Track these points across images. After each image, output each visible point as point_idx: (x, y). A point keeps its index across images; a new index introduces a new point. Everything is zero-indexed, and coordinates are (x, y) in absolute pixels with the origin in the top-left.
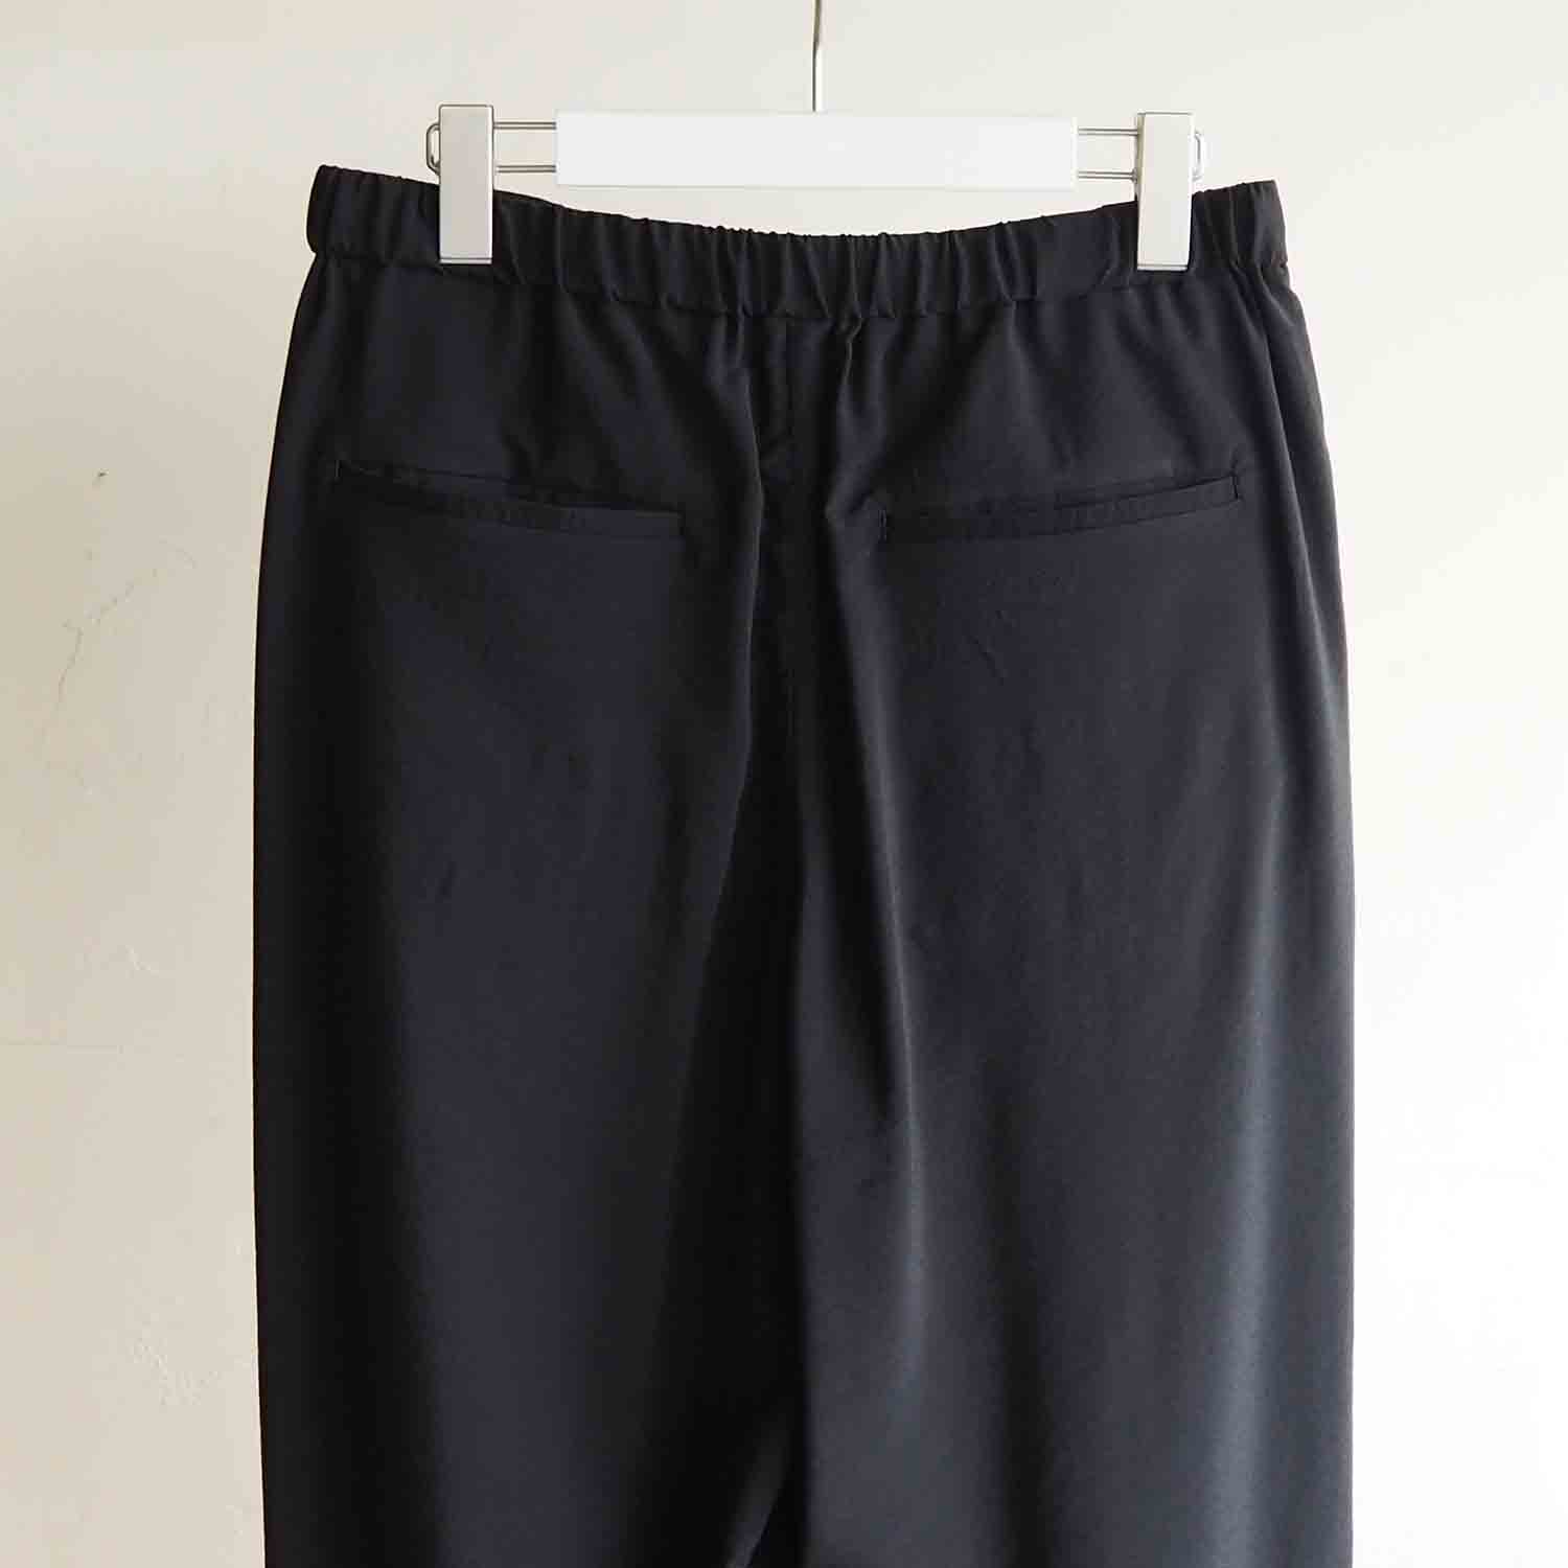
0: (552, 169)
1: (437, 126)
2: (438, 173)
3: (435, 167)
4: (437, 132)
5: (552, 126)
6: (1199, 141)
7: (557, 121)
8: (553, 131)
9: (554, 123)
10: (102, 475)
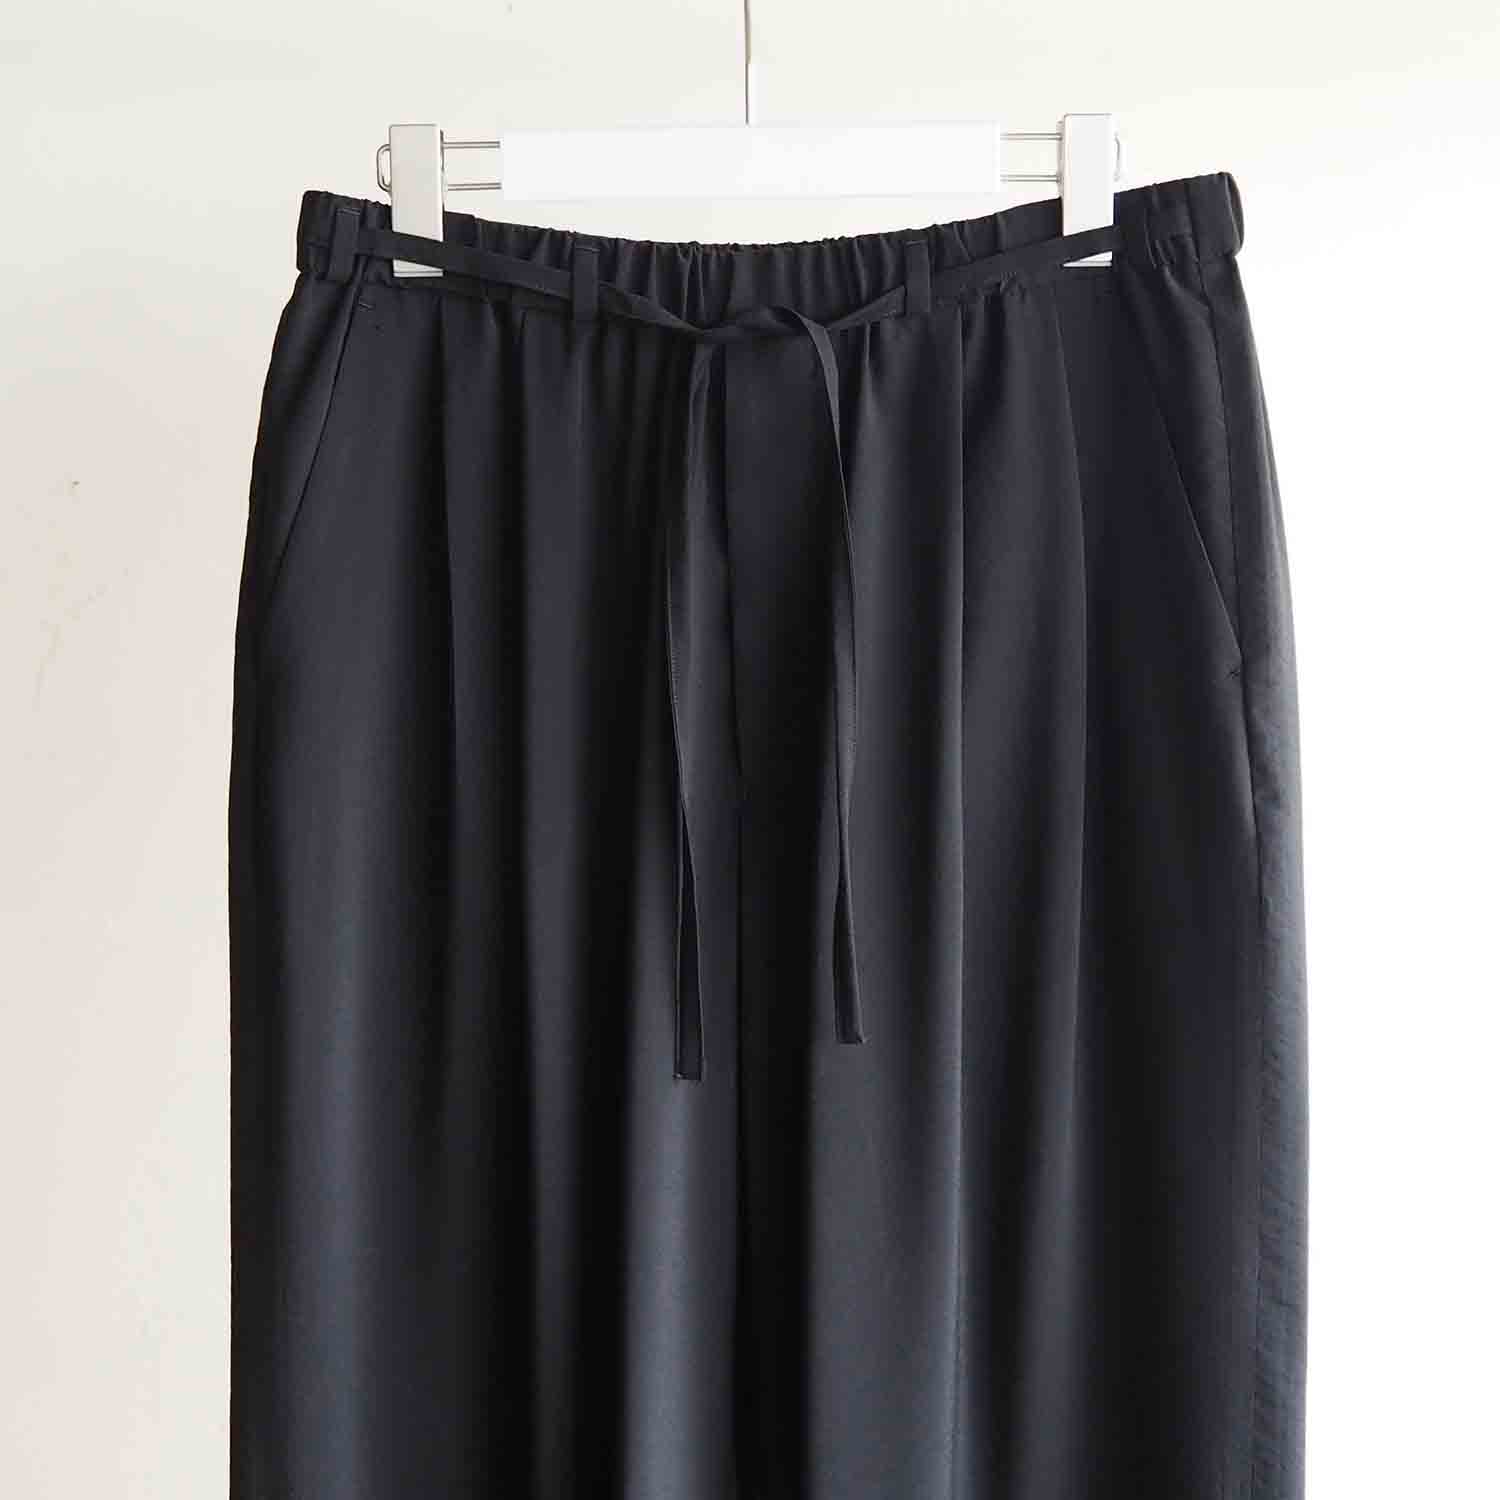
0: (497, 186)
1: (387, 147)
2: (390, 192)
3: (387, 188)
4: (388, 152)
5: (496, 144)
6: (1118, 143)
7: (501, 140)
8: (497, 149)
9: (498, 143)
10: (76, 483)
